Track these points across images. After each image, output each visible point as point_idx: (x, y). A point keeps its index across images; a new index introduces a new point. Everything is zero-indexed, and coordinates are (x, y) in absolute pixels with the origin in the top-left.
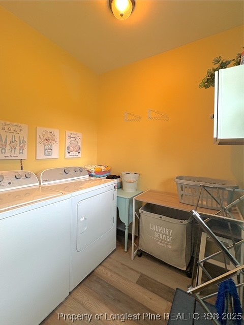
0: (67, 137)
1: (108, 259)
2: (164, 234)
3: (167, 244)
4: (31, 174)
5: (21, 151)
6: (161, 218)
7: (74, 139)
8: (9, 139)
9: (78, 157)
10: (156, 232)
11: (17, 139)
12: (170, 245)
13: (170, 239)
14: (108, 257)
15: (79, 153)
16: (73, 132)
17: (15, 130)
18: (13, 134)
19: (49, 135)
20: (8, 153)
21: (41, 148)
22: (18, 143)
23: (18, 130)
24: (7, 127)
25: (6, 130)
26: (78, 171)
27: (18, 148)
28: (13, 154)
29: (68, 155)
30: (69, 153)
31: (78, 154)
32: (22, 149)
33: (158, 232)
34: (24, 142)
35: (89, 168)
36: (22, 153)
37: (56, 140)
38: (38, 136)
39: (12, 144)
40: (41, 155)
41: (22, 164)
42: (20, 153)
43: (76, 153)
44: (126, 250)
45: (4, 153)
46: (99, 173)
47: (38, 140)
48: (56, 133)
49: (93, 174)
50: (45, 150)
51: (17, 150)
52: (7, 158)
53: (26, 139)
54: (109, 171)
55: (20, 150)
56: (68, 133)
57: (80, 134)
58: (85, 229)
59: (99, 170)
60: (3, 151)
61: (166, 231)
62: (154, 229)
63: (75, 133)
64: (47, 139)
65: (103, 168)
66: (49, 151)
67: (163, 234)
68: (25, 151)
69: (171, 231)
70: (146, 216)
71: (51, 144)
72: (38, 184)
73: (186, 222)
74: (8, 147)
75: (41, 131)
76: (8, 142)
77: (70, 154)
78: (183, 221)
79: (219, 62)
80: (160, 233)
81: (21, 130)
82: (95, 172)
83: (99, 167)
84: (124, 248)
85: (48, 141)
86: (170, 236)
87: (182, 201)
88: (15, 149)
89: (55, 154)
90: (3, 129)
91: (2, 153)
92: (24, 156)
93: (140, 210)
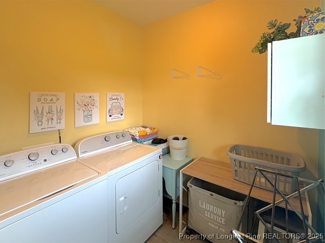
0: (108, 99)
1: (154, 237)
2: (216, 214)
3: (219, 227)
4: (68, 147)
5: (59, 121)
6: (212, 195)
7: (116, 101)
8: (46, 110)
9: (121, 119)
10: (207, 211)
11: (54, 109)
12: (223, 228)
13: (223, 221)
14: (154, 234)
15: (122, 115)
16: (114, 94)
17: (52, 100)
18: (49, 104)
19: (88, 100)
20: (45, 125)
21: (80, 115)
22: (55, 113)
23: (55, 99)
24: (42, 98)
25: (42, 100)
26: (120, 136)
27: (55, 118)
28: (50, 125)
29: (109, 119)
30: (110, 116)
31: (120, 116)
32: (59, 118)
33: (209, 211)
34: (61, 111)
35: (133, 132)
36: (60, 123)
37: (96, 104)
38: (76, 103)
39: (49, 115)
40: (80, 122)
41: (60, 134)
42: (57, 123)
43: (118, 115)
44: (173, 227)
45: (41, 125)
46: (144, 137)
47: (77, 106)
48: (96, 96)
49: (138, 138)
50: (85, 117)
51: (55, 121)
52: (44, 130)
53: (63, 108)
54: (156, 133)
55: (57, 120)
56: (109, 95)
57: (123, 95)
58: (126, 208)
59: (144, 134)
60: (40, 123)
61: (219, 211)
62: (204, 207)
63: (117, 94)
64: (86, 104)
65: (148, 131)
66: (88, 117)
67: (214, 214)
68: (63, 121)
69: (224, 212)
70: (195, 190)
71: (90, 110)
72: (76, 157)
73: (241, 203)
74: (45, 119)
75: (79, 97)
76: (45, 114)
77: (112, 117)
78: (237, 202)
79: (275, 26)
80: (211, 212)
81: (58, 99)
82: (139, 136)
83: (144, 129)
84: (172, 224)
85: (88, 106)
86: (222, 218)
87: (237, 178)
88: (52, 119)
89: (96, 119)
90: (39, 100)
91: (39, 125)
92: (62, 126)
93: (189, 184)
